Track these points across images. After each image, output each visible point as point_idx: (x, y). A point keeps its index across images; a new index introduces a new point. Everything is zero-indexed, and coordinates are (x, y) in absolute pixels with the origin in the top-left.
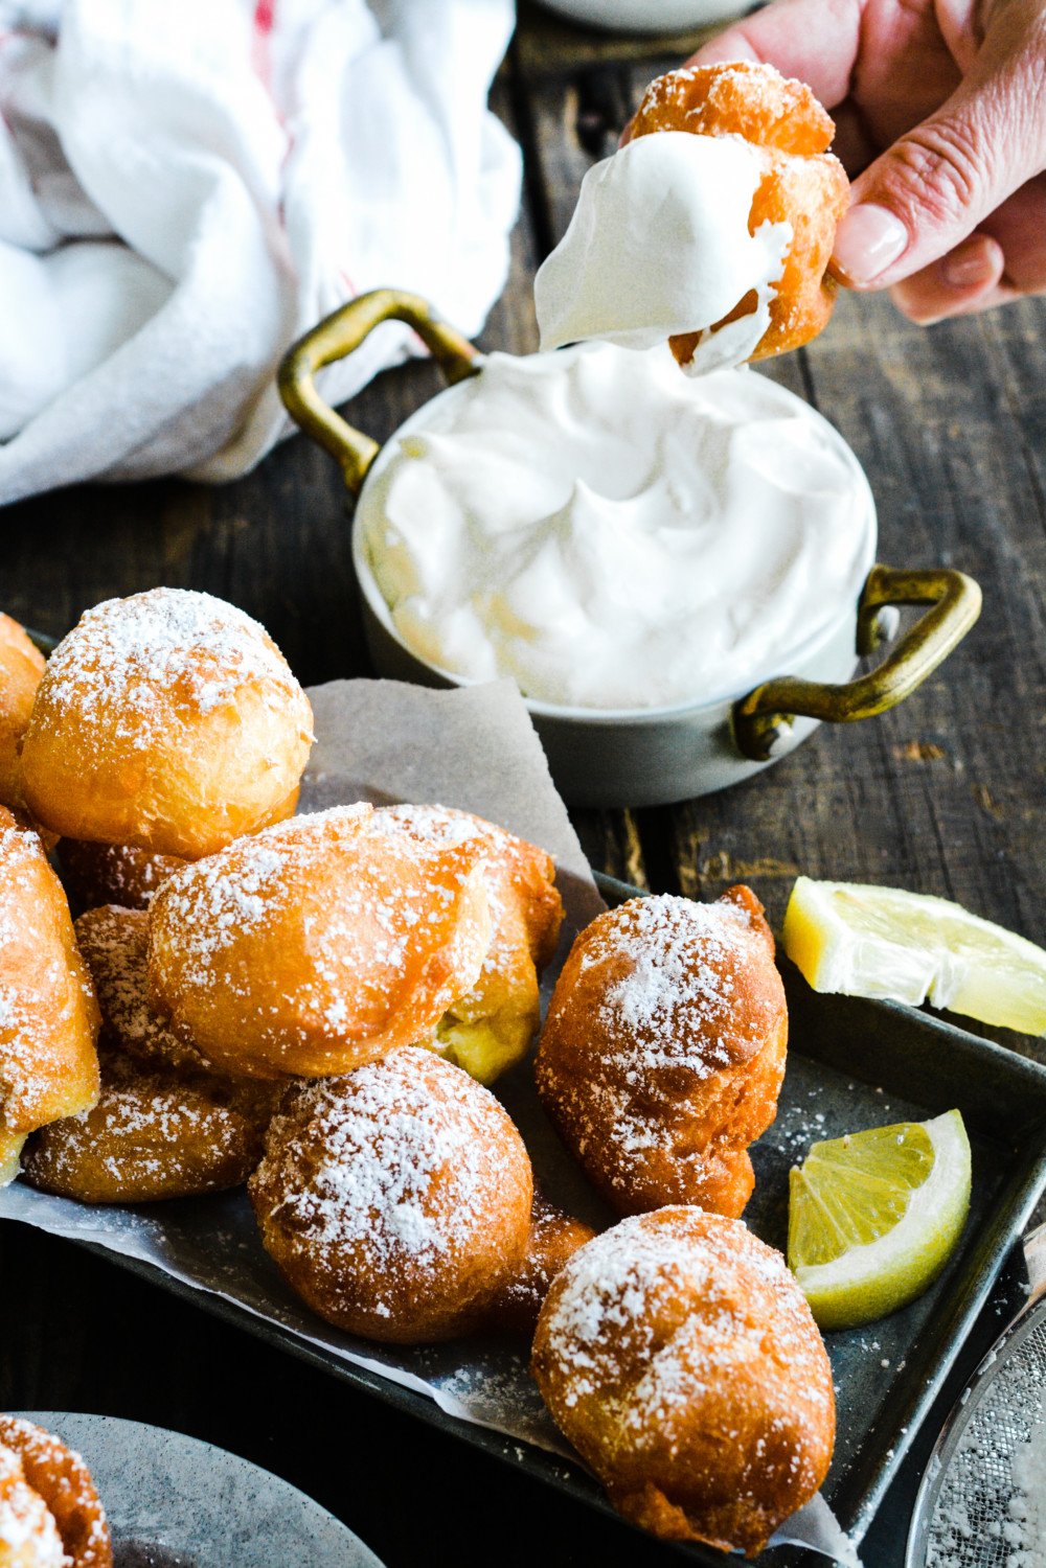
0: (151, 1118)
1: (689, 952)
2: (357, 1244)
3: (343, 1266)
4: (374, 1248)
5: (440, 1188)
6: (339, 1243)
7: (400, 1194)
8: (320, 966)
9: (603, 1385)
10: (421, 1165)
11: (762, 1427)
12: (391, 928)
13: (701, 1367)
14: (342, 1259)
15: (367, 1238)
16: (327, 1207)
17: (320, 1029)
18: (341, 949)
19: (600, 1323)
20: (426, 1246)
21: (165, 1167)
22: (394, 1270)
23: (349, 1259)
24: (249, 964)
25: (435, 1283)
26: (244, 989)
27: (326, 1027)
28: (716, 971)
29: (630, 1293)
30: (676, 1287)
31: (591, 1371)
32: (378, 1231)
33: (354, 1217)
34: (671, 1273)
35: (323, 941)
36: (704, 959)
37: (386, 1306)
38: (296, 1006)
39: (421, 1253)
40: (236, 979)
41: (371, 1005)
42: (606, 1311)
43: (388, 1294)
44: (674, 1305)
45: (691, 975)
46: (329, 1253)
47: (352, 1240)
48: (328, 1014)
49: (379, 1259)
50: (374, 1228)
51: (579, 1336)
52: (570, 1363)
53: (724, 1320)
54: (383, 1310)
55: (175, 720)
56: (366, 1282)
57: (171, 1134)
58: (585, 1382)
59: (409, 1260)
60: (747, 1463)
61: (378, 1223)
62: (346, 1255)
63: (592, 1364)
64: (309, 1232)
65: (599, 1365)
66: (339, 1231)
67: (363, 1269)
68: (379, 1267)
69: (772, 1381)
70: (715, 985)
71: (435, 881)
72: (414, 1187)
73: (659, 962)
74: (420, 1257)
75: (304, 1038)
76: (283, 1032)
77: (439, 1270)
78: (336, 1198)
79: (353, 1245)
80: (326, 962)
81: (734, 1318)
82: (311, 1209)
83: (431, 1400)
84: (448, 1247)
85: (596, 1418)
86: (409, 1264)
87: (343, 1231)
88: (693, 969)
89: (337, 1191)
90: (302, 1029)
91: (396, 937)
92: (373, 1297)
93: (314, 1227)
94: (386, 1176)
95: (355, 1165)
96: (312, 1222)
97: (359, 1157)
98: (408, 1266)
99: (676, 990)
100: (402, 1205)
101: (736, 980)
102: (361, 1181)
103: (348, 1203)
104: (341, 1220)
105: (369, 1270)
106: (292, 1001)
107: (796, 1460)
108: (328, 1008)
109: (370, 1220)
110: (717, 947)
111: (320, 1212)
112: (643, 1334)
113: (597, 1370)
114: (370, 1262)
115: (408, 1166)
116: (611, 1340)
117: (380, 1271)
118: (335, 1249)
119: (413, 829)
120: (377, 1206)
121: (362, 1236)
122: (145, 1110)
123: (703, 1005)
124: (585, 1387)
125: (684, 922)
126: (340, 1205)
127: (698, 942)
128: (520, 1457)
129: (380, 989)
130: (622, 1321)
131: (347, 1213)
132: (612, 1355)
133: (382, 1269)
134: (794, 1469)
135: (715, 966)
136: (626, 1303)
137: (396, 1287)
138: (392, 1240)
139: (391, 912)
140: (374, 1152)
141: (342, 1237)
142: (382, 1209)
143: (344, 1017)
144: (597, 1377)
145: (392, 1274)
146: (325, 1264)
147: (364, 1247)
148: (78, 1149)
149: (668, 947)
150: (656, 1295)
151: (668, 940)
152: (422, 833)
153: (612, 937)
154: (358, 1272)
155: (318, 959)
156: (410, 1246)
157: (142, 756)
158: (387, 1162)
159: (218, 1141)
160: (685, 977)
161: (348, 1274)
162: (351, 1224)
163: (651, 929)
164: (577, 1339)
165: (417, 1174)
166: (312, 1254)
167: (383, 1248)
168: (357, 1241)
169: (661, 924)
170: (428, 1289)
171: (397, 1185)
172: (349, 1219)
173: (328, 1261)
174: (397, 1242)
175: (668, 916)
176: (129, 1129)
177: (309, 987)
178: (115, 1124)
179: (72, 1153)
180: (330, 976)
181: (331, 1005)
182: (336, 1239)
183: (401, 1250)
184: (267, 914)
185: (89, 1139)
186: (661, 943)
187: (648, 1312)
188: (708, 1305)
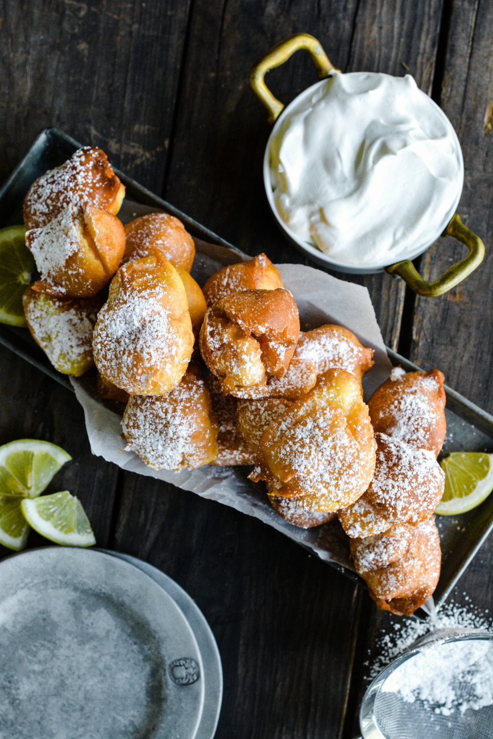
0: (233, 456)
1: (416, 423)
28: (424, 431)
36: (421, 426)
45: (416, 431)
70: (423, 435)
73: (406, 423)
83: (317, 554)
88: (417, 429)
99: (410, 435)
101: (431, 434)
110: (426, 421)
119: (326, 348)
123: (418, 441)
125: (416, 408)
127: (420, 419)
128: (343, 572)
135: (424, 429)
149: (409, 418)
151: (410, 415)
152: (328, 349)
153: (391, 408)
160: (414, 431)
163: (404, 410)
169: (408, 408)
175: (411, 405)
186: (407, 416)
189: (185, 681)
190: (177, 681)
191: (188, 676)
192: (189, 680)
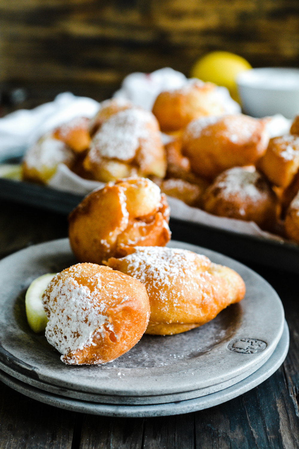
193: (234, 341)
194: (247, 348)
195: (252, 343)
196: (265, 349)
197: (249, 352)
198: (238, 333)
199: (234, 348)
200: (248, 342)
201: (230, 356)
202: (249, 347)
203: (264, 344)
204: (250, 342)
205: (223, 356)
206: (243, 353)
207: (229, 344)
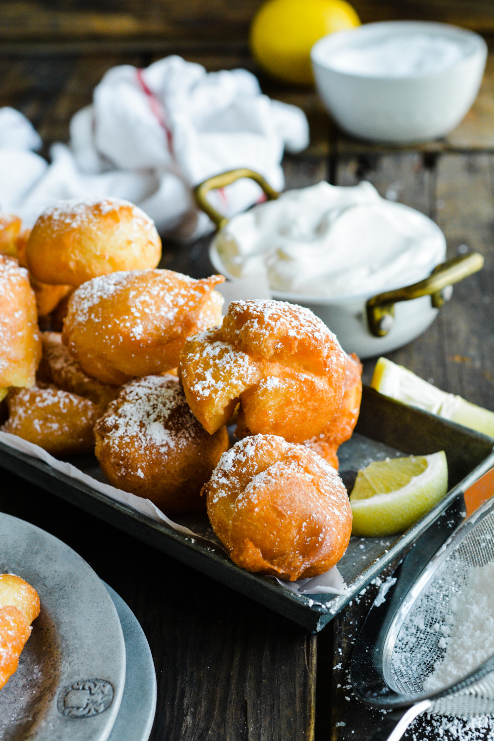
0: (56, 400)
2: (132, 438)
3: (124, 448)
4: (139, 441)
5: (175, 418)
6: (124, 437)
7: (155, 417)
8: (133, 310)
9: (232, 493)
10: (167, 406)
11: (307, 517)
12: (171, 305)
13: (276, 474)
14: (124, 444)
15: (137, 436)
16: (121, 421)
17: (129, 335)
18: (144, 305)
19: (233, 461)
20: (164, 443)
21: (61, 428)
22: (148, 452)
23: (127, 444)
24: (103, 310)
25: (167, 464)
26: (98, 319)
27: (132, 335)
29: (249, 446)
30: (272, 446)
31: (227, 486)
32: (143, 433)
33: (132, 425)
34: (270, 439)
35: (137, 301)
37: (142, 471)
38: (119, 325)
39: (162, 446)
40: (96, 316)
41: (155, 332)
42: (237, 455)
43: (144, 464)
44: (270, 454)
46: (119, 442)
47: (130, 435)
48: (134, 330)
49: (141, 446)
50: (141, 432)
51: (223, 468)
52: (217, 483)
53: (293, 464)
54: (140, 474)
55: (91, 216)
56: (134, 457)
57: (64, 408)
58: (223, 491)
59: (155, 448)
60: (297, 534)
61: (143, 429)
62: (126, 442)
63: (227, 482)
64: (111, 433)
65: (231, 483)
66: (124, 431)
67: (133, 450)
68: (141, 450)
69: (313, 495)
71: (195, 289)
72: (162, 414)
74: (161, 448)
75: (121, 340)
76: (112, 337)
77: (170, 458)
78: (126, 416)
79: (130, 438)
80: (136, 309)
81: (299, 465)
82: (114, 421)
84: (175, 446)
85: (227, 510)
86: (155, 450)
87: (126, 431)
89: (126, 413)
90: (121, 335)
91: (173, 308)
92: (137, 466)
93: (114, 430)
94: (149, 409)
95: (137, 404)
96: (113, 428)
97: (140, 401)
98: (154, 451)
100: (155, 423)
102: (138, 410)
103: (130, 419)
104: (126, 426)
105: (136, 451)
106: (118, 322)
107: (321, 535)
108: (134, 327)
109: (139, 427)
111: (117, 422)
112: (253, 466)
113: (230, 485)
114: (137, 447)
115: (160, 406)
116: (238, 469)
117: (141, 452)
118: (122, 440)
120: (144, 422)
121: (135, 434)
122: (54, 395)
124: (223, 494)
126: (127, 419)
128: (193, 543)
129: (160, 327)
130: (244, 459)
131: (130, 423)
132: (237, 477)
133: (142, 452)
134: (320, 540)
136: (246, 450)
137: (148, 461)
138: (148, 438)
139: (172, 298)
140: (147, 400)
141: (126, 434)
142: (146, 424)
143: (141, 333)
144: (230, 489)
145: (146, 454)
146: (116, 447)
147: (135, 439)
148: (23, 415)
150: (261, 448)
154: (130, 451)
155: (133, 307)
156: (157, 441)
157: (73, 230)
158: (151, 403)
159: (85, 415)
161: (126, 452)
162: (130, 428)
164: (222, 470)
165: (164, 409)
166: (111, 443)
167: (144, 441)
168: (132, 436)
170: (164, 466)
171: (155, 413)
172: (130, 426)
173: (118, 446)
174: (151, 439)
176: (45, 404)
177: (127, 317)
178: (40, 401)
179: (20, 418)
180: (137, 314)
181: (136, 326)
182: (123, 435)
183: (152, 443)
184: (115, 291)
185: (27, 409)
187: (256, 454)
188: (287, 458)
189: (81, 712)
190: (67, 711)
191: (90, 706)
192: (89, 711)
193: (62, 693)
194: (87, 705)
195: (90, 689)
196: (113, 697)
197: (93, 712)
198: (64, 673)
199: (68, 708)
200: (83, 689)
201: (68, 730)
202: (89, 700)
203: (108, 687)
204: (87, 687)
205: (58, 734)
206: (83, 717)
207: (58, 702)
